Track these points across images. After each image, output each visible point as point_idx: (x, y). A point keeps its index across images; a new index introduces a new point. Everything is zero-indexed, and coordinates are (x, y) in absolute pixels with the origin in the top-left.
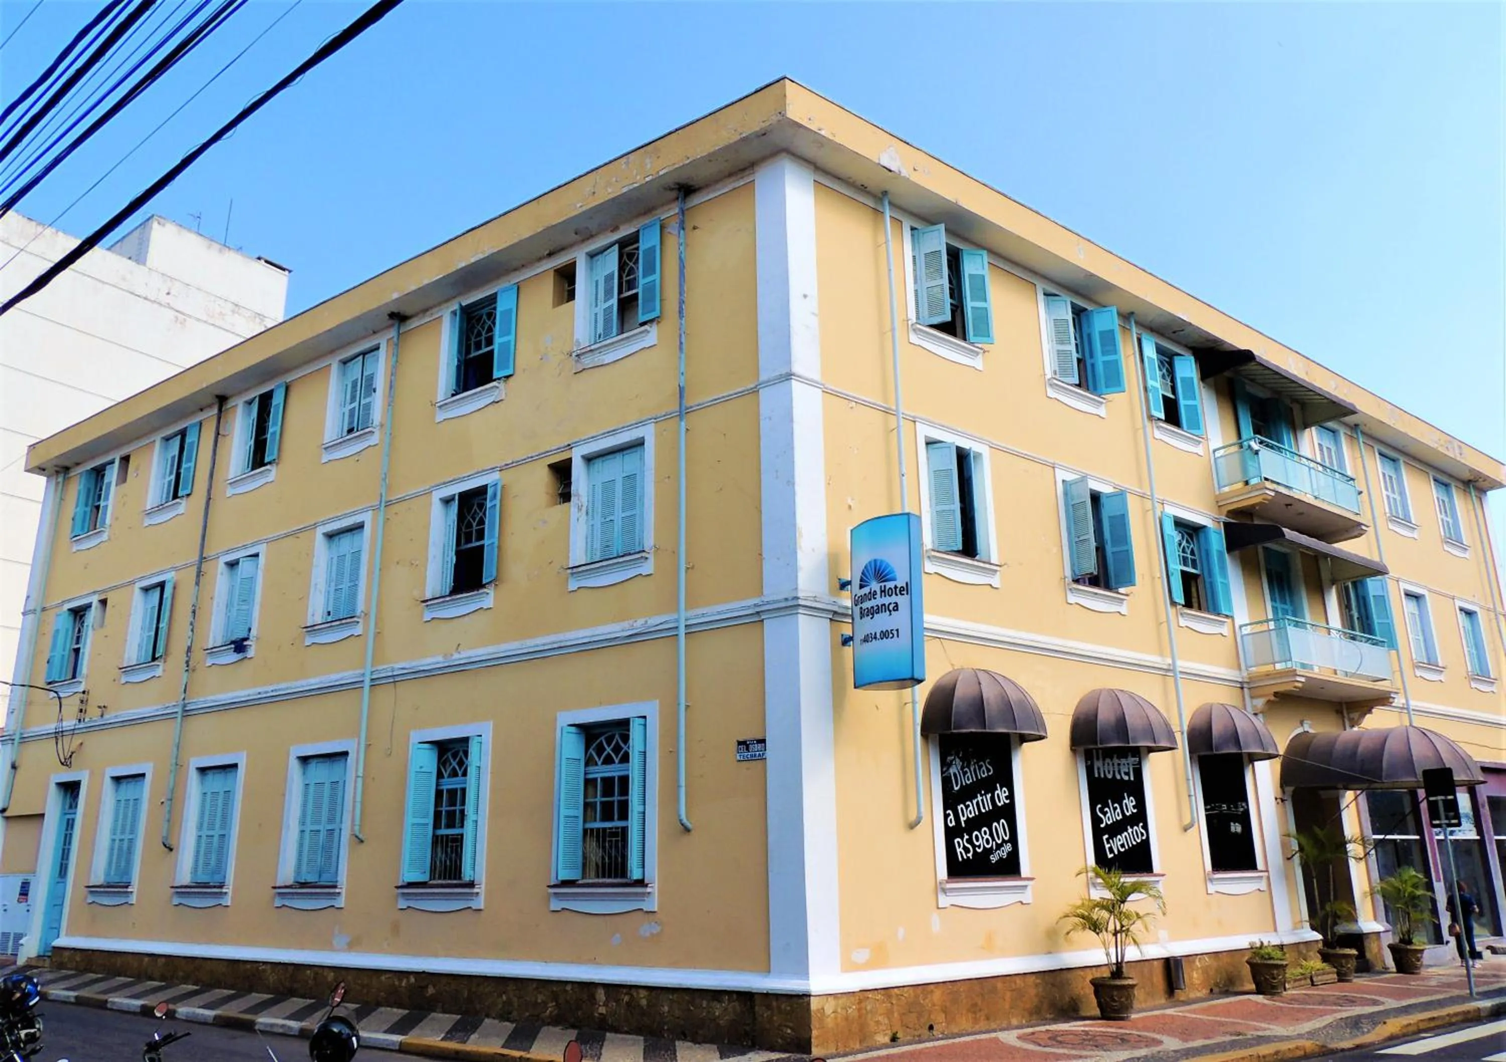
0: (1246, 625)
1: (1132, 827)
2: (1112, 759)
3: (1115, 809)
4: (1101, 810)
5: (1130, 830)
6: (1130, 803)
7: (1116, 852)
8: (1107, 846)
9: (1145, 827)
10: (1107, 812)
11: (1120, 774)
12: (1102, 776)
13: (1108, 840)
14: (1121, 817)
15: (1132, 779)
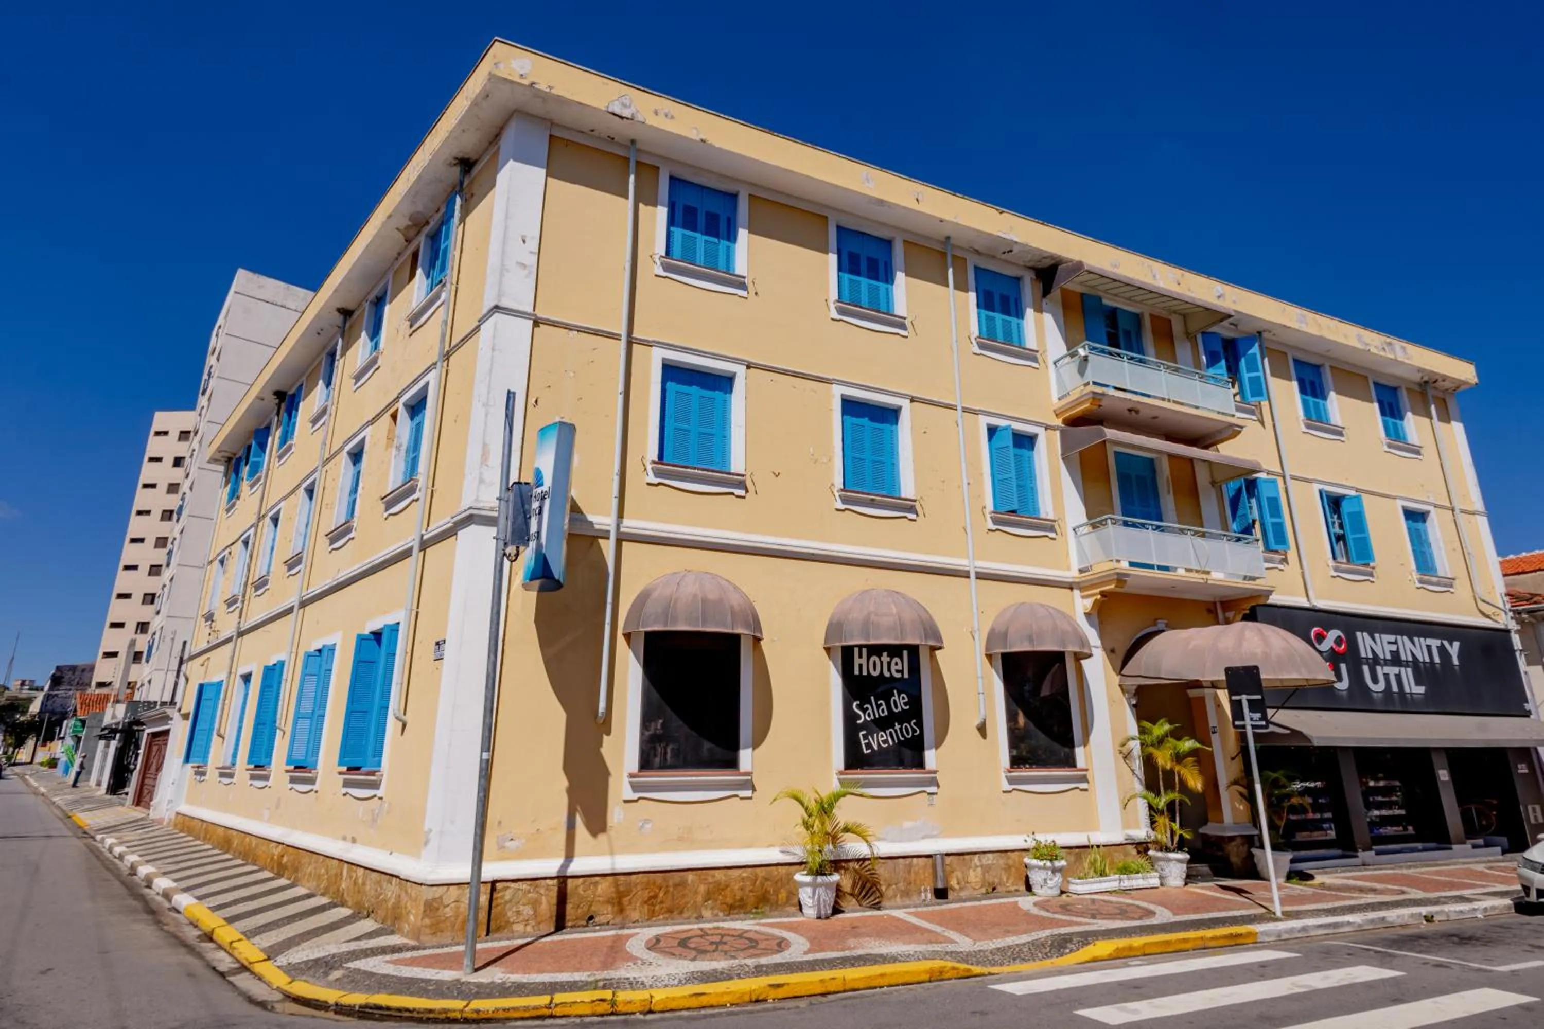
0: (1081, 526)
1: (901, 724)
2: (880, 656)
3: (878, 706)
4: (860, 707)
5: (897, 727)
6: (900, 702)
7: (876, 748)
8: (863, 742)
9: (920, 724)
10: (867, 709)
11: (889, 670)
12: (865, 673)
13: (865, 737)
14: (886, 713)
15: (906, 676)
